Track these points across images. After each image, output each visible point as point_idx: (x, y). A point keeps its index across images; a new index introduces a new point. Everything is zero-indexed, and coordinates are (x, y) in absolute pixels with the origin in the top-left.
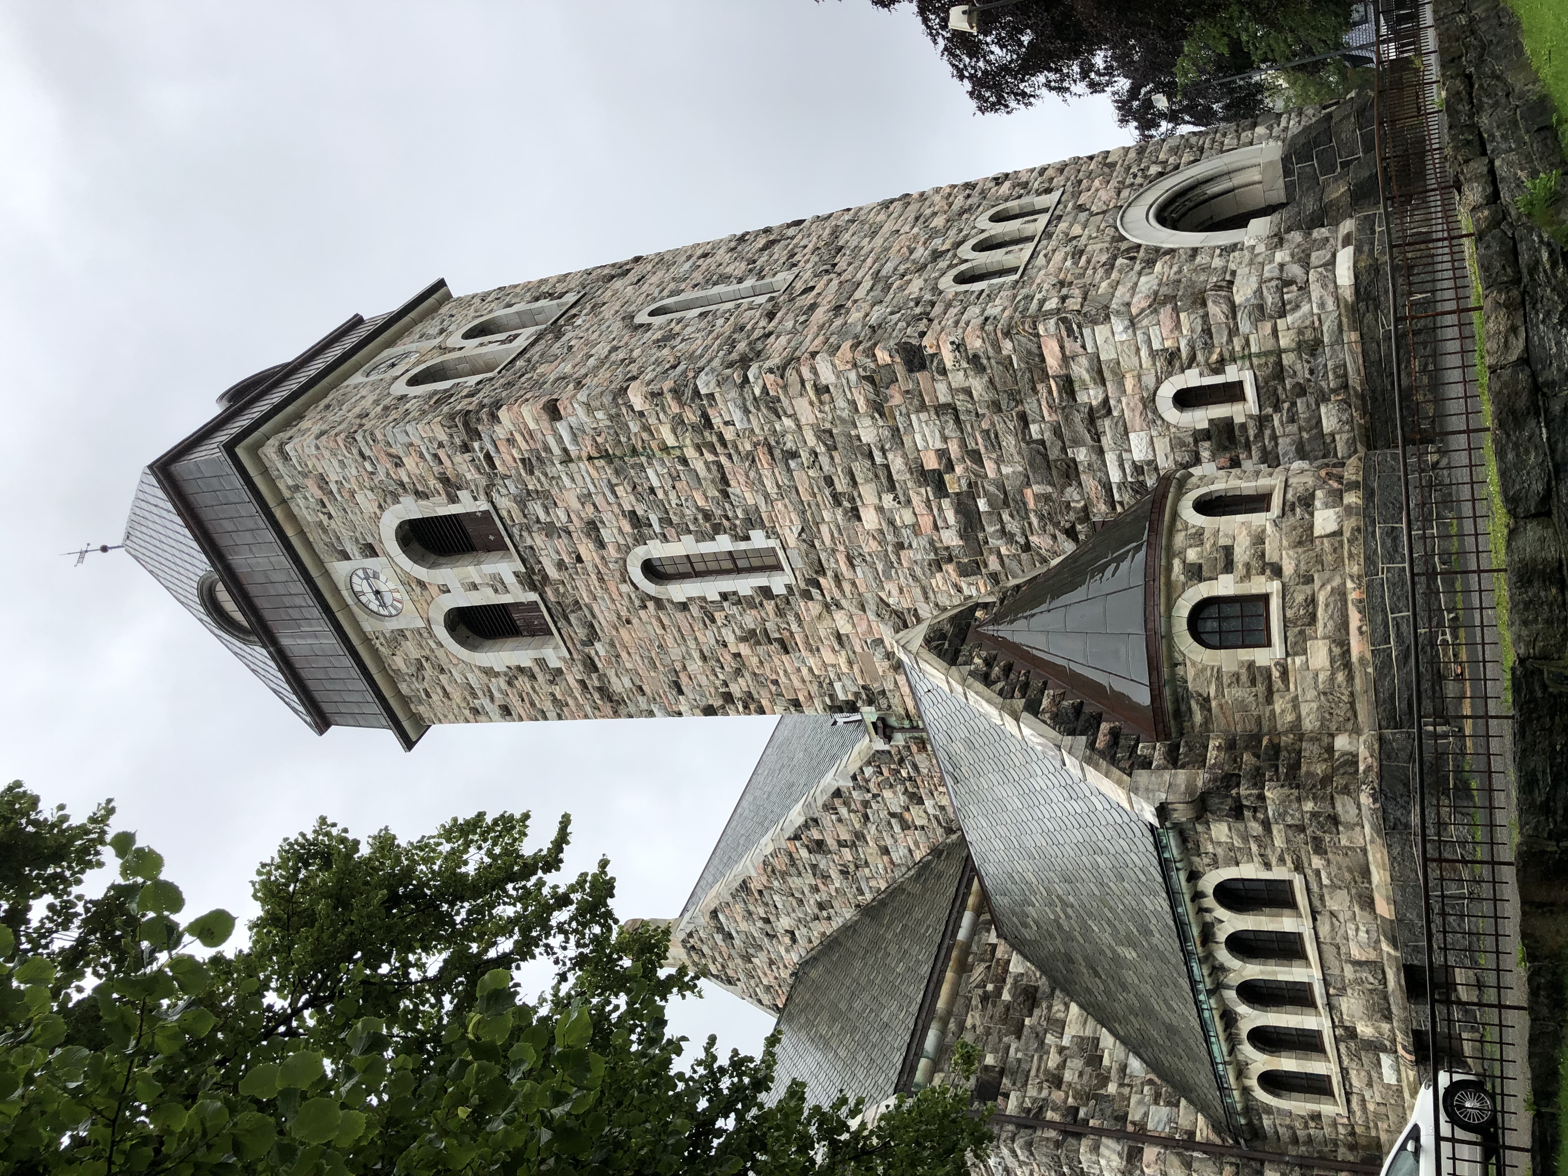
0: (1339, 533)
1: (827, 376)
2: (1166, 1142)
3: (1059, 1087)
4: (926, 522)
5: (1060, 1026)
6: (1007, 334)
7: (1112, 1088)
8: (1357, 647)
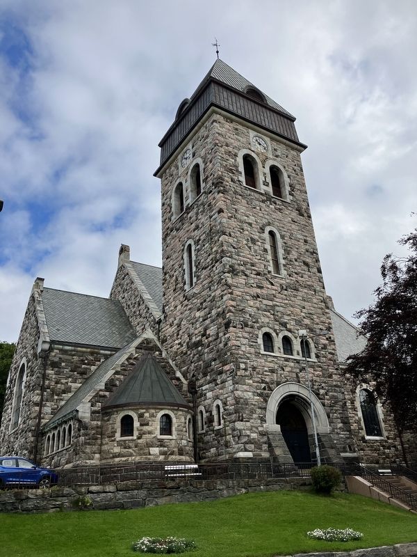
0: (150, 454)
1: (225, 298)
2: (40, 412)
3: (56, 383)
4: (196, 332)
5: (74, 382)
6: (231, 354)
7: (56, 397)
8: (117, 460)
